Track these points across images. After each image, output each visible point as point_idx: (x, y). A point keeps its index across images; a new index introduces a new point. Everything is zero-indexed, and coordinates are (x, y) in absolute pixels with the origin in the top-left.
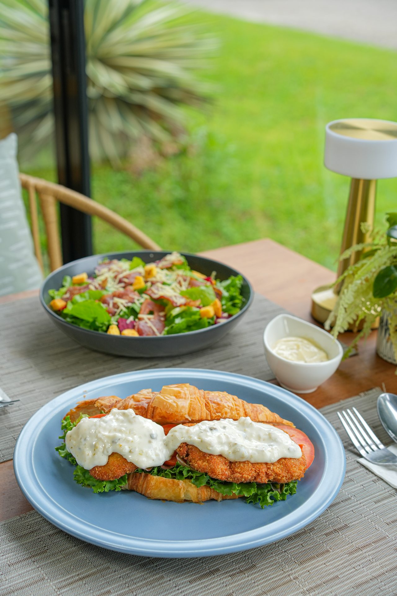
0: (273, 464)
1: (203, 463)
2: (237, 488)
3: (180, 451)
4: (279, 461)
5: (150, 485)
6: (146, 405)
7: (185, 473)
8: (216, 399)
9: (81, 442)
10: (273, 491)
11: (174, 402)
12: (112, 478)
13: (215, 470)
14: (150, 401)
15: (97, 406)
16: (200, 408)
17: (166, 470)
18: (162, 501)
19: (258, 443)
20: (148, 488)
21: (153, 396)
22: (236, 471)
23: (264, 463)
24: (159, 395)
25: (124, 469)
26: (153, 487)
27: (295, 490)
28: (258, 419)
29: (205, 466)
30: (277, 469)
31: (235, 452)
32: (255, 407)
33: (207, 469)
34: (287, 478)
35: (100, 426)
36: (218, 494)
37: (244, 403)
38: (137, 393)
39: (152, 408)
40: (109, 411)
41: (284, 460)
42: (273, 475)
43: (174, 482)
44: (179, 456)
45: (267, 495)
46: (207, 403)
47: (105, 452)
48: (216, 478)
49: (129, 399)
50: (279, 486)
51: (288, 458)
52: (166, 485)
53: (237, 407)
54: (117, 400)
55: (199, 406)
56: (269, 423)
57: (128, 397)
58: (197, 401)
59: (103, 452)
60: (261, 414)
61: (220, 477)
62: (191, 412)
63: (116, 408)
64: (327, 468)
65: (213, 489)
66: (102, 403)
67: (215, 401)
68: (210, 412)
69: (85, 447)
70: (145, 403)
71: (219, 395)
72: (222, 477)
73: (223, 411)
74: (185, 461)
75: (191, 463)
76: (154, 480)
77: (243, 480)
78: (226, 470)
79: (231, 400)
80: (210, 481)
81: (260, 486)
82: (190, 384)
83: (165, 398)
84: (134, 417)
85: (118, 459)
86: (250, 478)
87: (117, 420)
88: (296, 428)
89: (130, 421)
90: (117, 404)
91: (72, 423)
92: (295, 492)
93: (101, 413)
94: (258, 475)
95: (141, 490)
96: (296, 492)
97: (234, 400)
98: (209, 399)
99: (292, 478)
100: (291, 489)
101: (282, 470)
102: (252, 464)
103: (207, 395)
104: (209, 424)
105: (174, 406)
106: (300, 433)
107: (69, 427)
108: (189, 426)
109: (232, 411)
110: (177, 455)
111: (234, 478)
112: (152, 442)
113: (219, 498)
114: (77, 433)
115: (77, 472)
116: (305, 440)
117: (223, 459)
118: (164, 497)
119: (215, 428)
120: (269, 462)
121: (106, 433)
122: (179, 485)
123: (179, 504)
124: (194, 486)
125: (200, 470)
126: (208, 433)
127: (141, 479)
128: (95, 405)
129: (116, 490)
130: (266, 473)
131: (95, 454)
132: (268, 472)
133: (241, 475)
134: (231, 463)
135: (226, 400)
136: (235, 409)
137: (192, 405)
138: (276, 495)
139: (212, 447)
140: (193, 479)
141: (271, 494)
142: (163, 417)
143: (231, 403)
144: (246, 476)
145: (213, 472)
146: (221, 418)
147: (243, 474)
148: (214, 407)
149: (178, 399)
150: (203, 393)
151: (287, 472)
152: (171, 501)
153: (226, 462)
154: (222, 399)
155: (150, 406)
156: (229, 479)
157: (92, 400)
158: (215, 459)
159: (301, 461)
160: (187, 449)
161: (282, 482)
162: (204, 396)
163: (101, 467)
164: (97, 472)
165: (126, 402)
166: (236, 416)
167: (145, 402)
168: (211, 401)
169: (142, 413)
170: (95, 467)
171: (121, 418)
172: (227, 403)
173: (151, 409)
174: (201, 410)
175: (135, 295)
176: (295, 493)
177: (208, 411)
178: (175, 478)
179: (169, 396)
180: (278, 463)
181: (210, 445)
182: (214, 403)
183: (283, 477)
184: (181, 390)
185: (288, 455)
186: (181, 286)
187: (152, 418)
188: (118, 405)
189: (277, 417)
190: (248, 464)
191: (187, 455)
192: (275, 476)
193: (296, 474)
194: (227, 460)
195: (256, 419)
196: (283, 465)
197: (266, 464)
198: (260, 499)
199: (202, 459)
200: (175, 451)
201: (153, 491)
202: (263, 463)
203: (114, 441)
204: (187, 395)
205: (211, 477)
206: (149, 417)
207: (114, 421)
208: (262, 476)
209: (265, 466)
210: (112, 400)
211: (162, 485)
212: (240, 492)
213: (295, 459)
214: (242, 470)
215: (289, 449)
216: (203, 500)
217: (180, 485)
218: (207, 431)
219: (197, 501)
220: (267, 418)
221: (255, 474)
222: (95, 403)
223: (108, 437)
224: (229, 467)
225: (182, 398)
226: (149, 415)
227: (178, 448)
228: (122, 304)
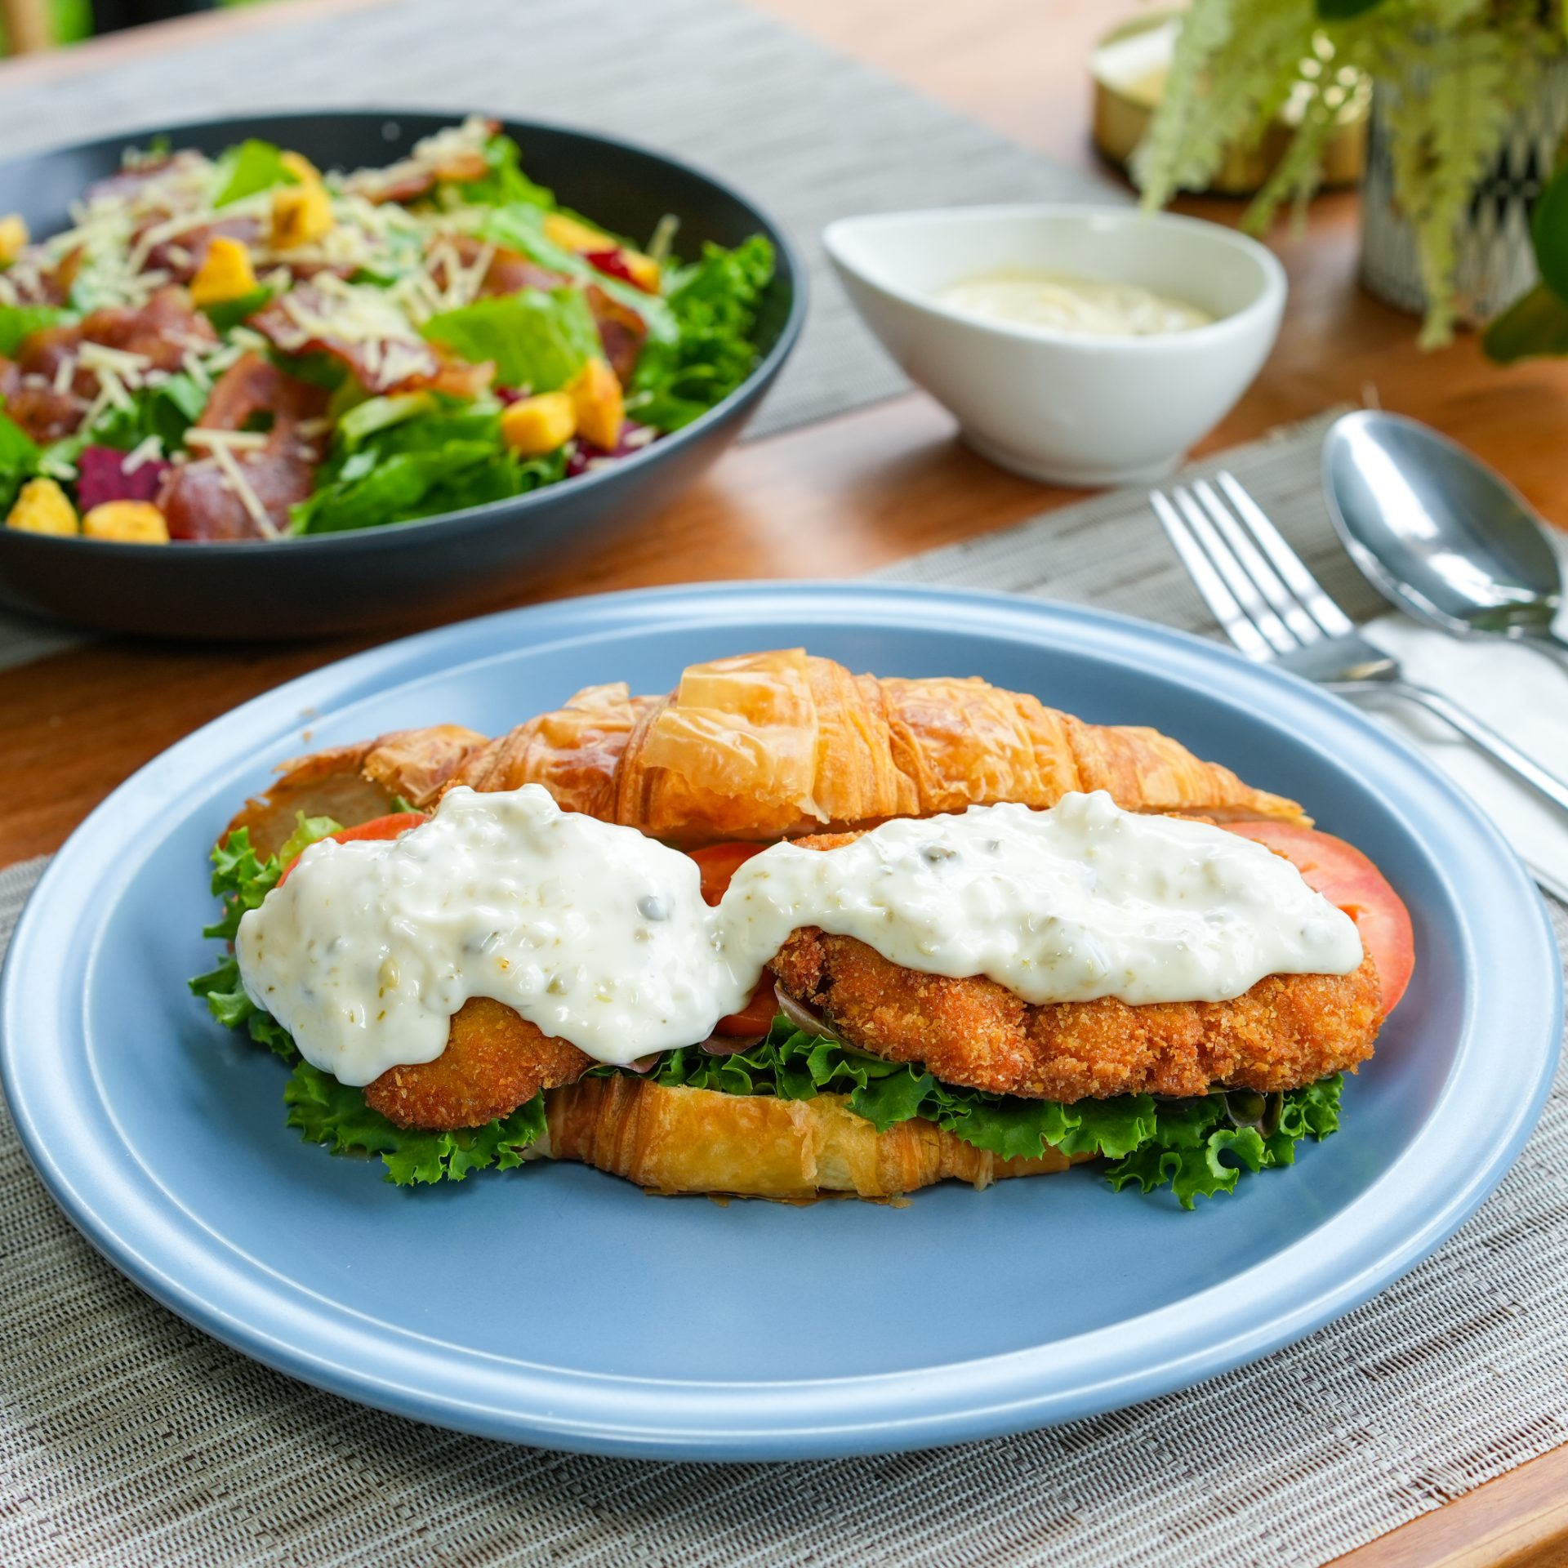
0: (1229, 1005)
1: (901, 1018)
2: (1068, 1123)
3: (789, 965)
4: (1259, 988)
5: (656, 1131)
6: (608, 764)
7: (816, 1067)
8: (940, 717)
9: (313, 962)
10: (1234, 1129)
11: (745, 741)
12: (477, 1115)
13: (959, 1049)
14: (628, 744)
15: (375, 780)
16: (868, 762)
17: (727, 1058)
18: (716, 1201)
19: (1157, 912)
20: (646, 1146)
21: (641, 716)
22: (1058, 1047)
23: (1191, 1003)
24: (669, 714)
25: (529, 1069)
26: (670, 1139)
27: (1334, 1116)
28: (1141, 796)
29: (911, 1030)
30: (1253, 1027)
31: (1049, 959)
32: (1120, 740)
33: (923, 1046)
34: (1298, 1068)
35: (396, 880)
36: (976, 1153)
37: (1071, 726)
38: (559, 708)
39: (637, 772)
40: (434, 800)
41: (1281, 986)
42: (1231, 1057)
43: (765, 1110)
44: (788, 993)
45: (1206, 1146)
46: (896, 738)
47: (434, 1000)
48: (966, 1085)
49: (524, 738)
50: (1259, 1106)
51: (1298, 975)
52: (731, 1127)
53: (1042, 748)
54: (467, 743)
55: (861, 752)
56: (1192, 812)
57: (519, 727)
58: (852, 729)
59: (423, 999)
60: (1152, 776)
61: (985, 1077)
62: (825, 785)
63: (465, 784)
64: (1475, 1006)
65: (952, 1133)
66: (396, 764)
67: (937, 724)
68: (915, 776)
69: (336, 984)
70: (607, 751)
71: (952, 697)
72: (993, 1080)
73: (978, 772)
74: (817, 1011)
75: (843, 1022)
76: (672, 1106)
77: (1095, 1085)
78: (1012, 1044)
79: (1011, 714)
80: (936, 1096)
81: (1172, 1109)
82: (809, 653)
83: (698, 726)
84: (555, 824)
85: (499, 1027)
86: (1126, 1074)
87: (475, 840)
88: (1316, 827)
89: (534, 843)
90: (470, 762)
91: (262, 862)
92: (1332, 1128)
93: (395, 808)
94: (1166, 1058)
95: (610, 1156)
96: (1338, 1127)
97: (1025, 716)
98: (905, 720)
99: (1319, 1066)
100: (1313, 1115)
101: (1274, 1031)
102: (1133, 1008)
103: (894, 701)
104: (917, 835)
105: (743, 762)
106: (1339, 851)
107: (249, 883)
108: (823, 849)
109: (1018, 768)
110: (777, 984)
111: (1053, 1080)
112: (652, 937)
113: (983, 1175)
114: (291, 918)
115: (304, 1088)
116: (1367, 884)
117: (993, 993)
118: (724, 1176)
119: (950, 850)
120: (1211, 997)
121: (431, 913)
122: (790, 1122)
123: (795, 1213)
124: (864, 1122)
125: (889, 1049)
126: (916, 877)
127: (610, 1104)
128: (365, 772)
129: (501, 1167)
130: (1201, 1046)
131: (383, 1014)
132: (1209, 1045)
133: (1085, 1065)
134: (1032, 1010)
135: (988, 717)
136: (1032, 757)
137: (829, 752)
138: (1246, 1142)
139: (942, 940)
140: (855, 1090)
141: (1224, 1139)
142: (696, 815)
143: (1012, 731)
144: (1110, 1067)
145: (951, 1058)
146: (970, 801)
147: (1092, 1061)
148: (934, 755)
149: (760, 726)
150: (873, 692)
151: (1297, 1037)
152: (755, 1197)
153: (1012, 1005)
154: (967, 712)
155: (627, 768)
156: (1028, 1084)
157: (347, 751)
158: (958, 997)
159: (1359, 986)
160: (822, 953)
161: (1275, 1085)
162: (882, 703)
163: (416, 1068)
164: (404, 1093)
165: (513, 753)
166: (1037, 793)
167: (604, 745)
168: (914, 725)
169: (594, 802)
170: (389, 1072)
171: (494, 830)
172: (990, 730)
173: (636, 782)
174: (875, 771)
176: (1333, 1131)
177: (907, 773)
178: (769, 1092)
179: (716, 713)
180: (1256, 999)
181: (931, 932)
182: (932, 733)
183: (1280, 1061)
184: (773, 680)
185: (1299, 960)
187: (645, 821)
188: (476, 769)
189: (1226, 783)
190: (1116, 1010)
191: (825, 985)
192: (1244, 1058)
193: (1339, 1046)
194: (1015, 998)
195: (1133, 796)
196: (1278, 1008)
197: (1200, 1005)
198: (1171, 1168)
199: (897, 1000)
200: (765, 968)
201: (668, 1158)
202: (1185, 1003)
203: (469, 947)
204: (801, 702)
205: (942, 1080)
206: (627, 816)
207: (461, 847)
208: (1185, 1065)
209: (1193, 1015)
210: (442, 746)
211: (709, 1127)
212: (1081, 1136)
213: (1333, 977)
214: (1087, 1040)
215: (1302, 933)
216: (908, 1186)
217: (798, 1121)
218: (915, 869)
219: (878, 1193)
220: (1183, 791)
221: (1149, 1057)
222: (362, 765)
223: (440, 929)
224: (1023, 1030)
225: (780, 720)
226: (628, 804)
227: (780, 954)
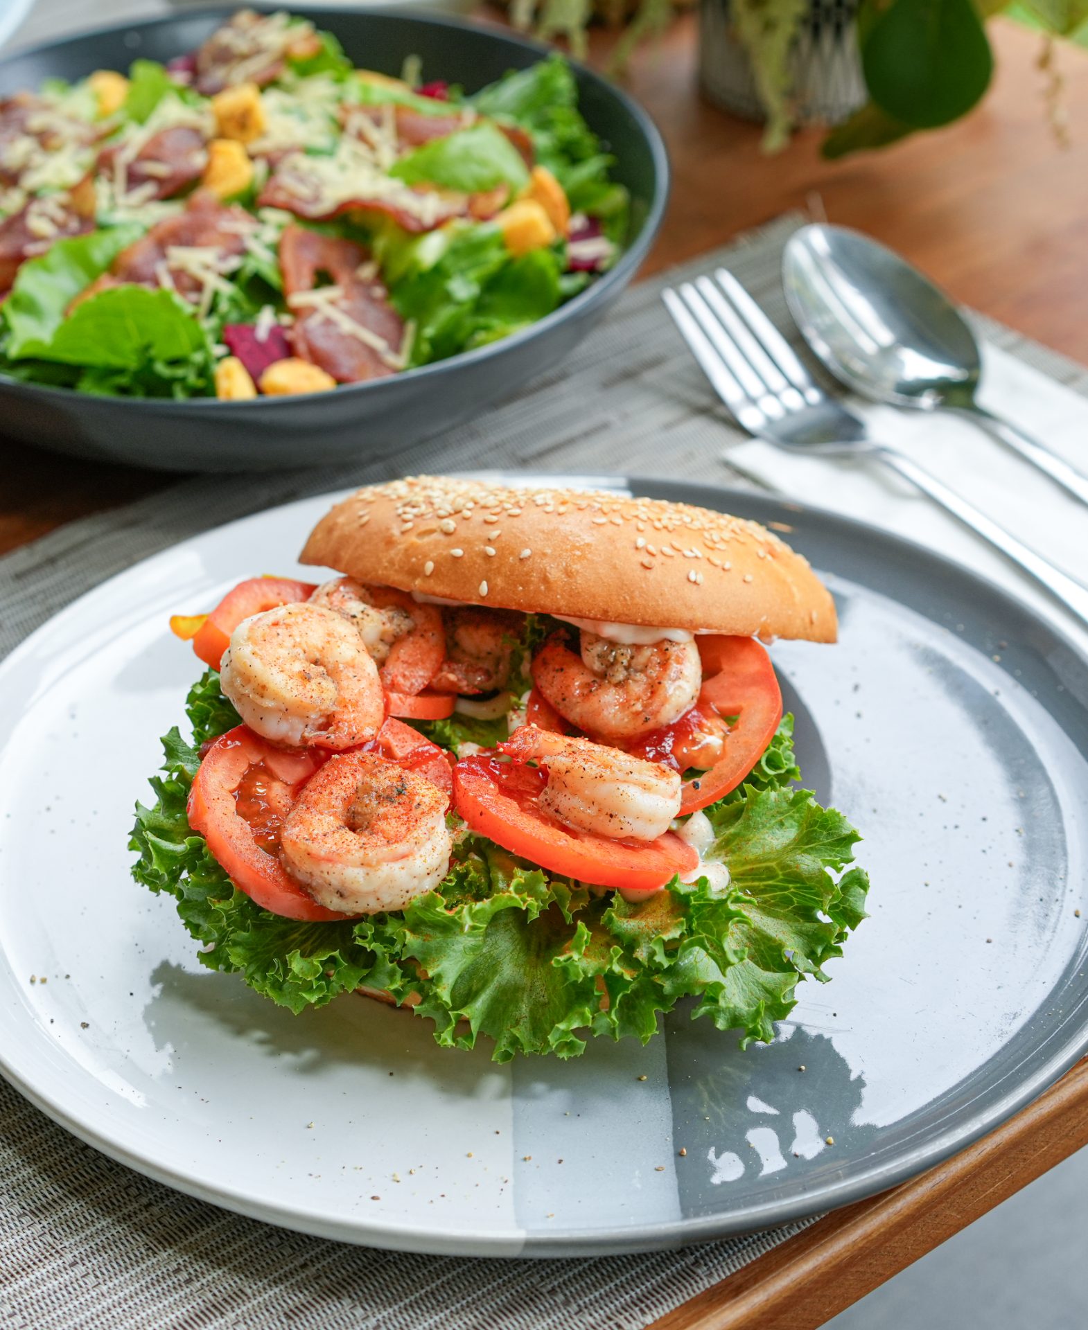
175: (235, 219)
186: (372, 147)
228: (207, 267)
